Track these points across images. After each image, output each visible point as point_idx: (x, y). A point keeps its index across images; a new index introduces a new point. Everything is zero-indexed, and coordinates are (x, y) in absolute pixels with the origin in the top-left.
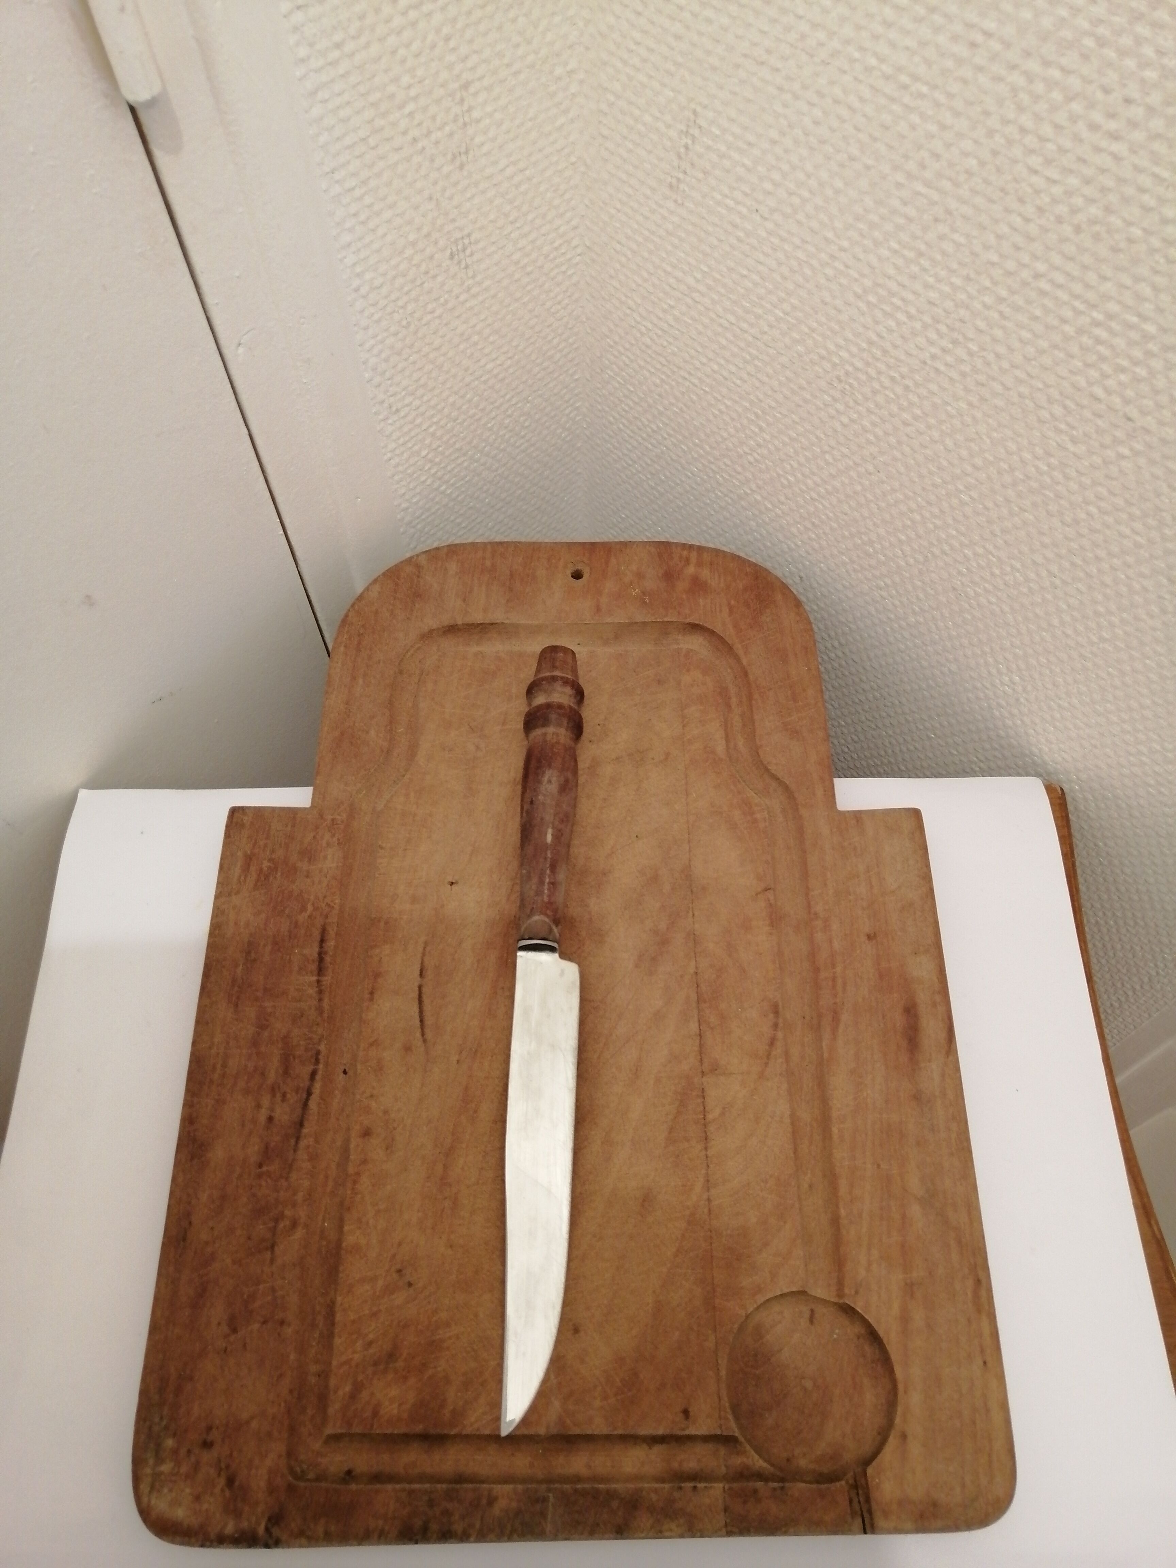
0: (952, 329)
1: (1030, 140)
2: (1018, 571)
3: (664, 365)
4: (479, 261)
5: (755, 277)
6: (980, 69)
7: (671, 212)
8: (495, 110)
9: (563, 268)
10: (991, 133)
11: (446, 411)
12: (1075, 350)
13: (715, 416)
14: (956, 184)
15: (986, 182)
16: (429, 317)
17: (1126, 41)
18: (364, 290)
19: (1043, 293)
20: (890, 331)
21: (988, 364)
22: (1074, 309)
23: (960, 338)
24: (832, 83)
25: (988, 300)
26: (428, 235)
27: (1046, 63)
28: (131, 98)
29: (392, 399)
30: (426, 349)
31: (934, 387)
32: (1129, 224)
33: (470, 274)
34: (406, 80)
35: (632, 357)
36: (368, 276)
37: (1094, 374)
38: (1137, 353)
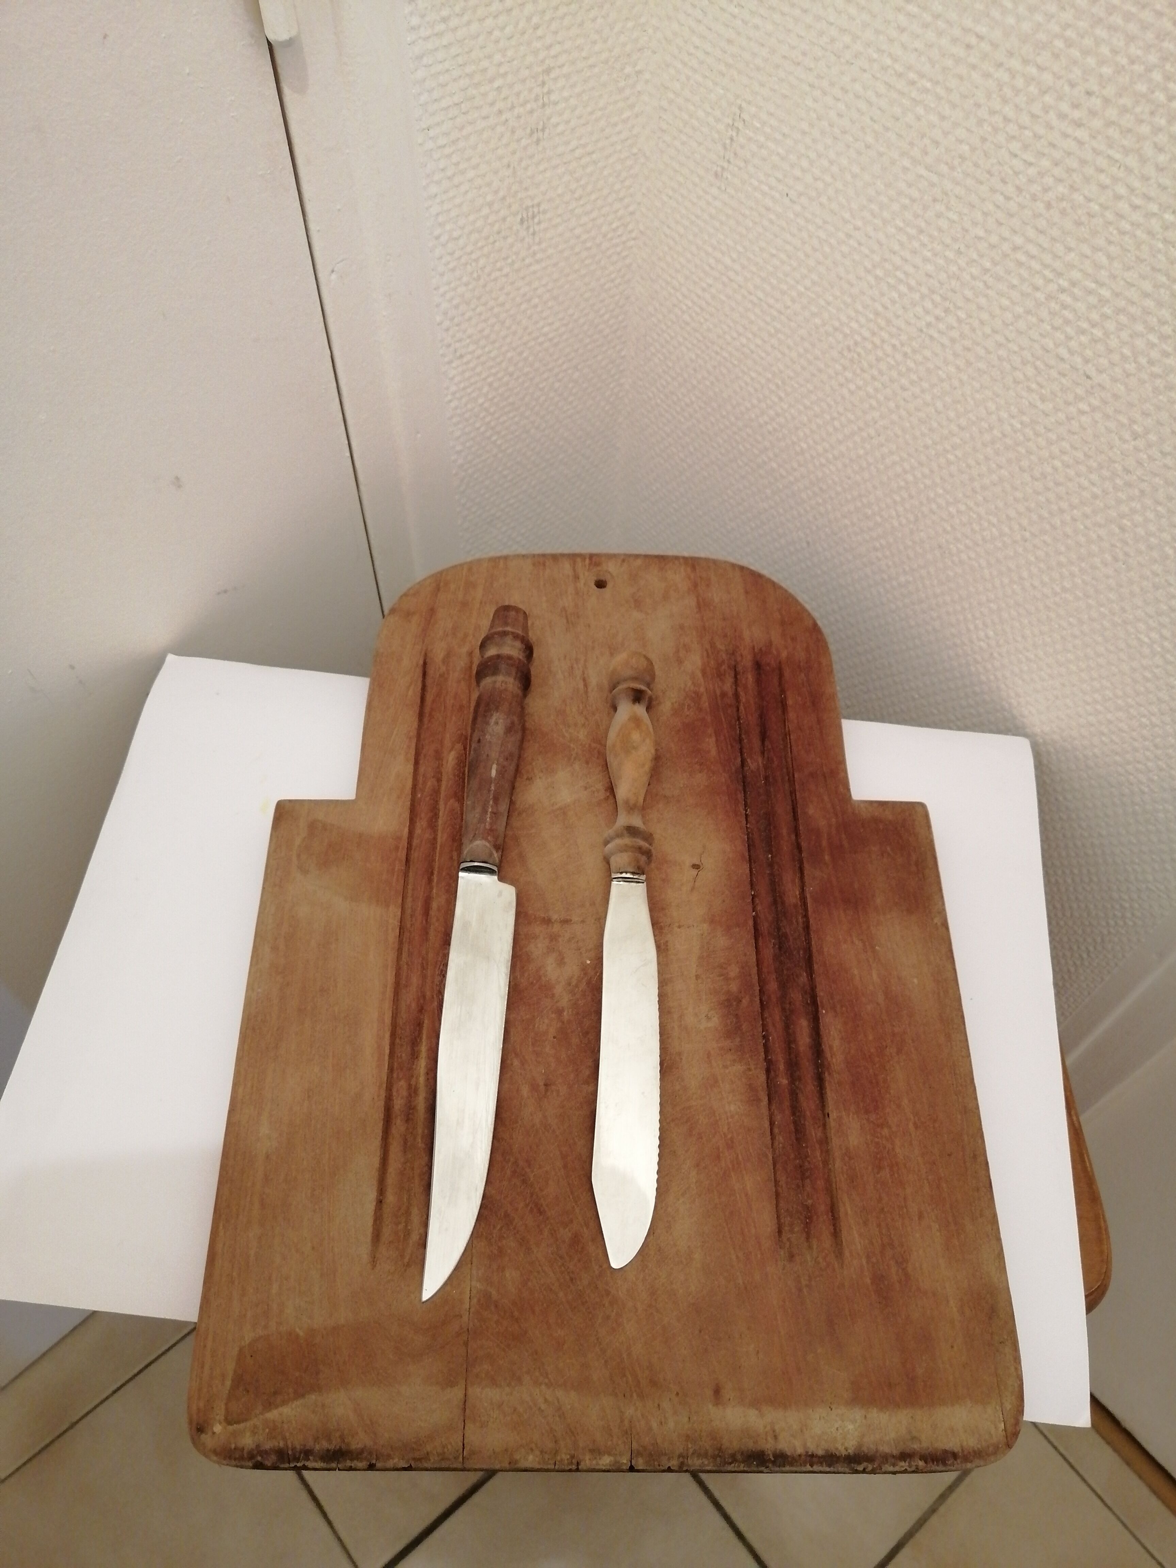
0: (945, 299)
1: (1012, 129)
2: (994, 525)
3: (699, 341)
4: (546, 230)
5: (783, 256)
6: (974, 67)
7: (715, 198)
8: (571, 96)
9: (618, 249)
10: (980, 122)
11: (504, 365)
12: (1044, 313)
13: (741, 388)
14: (952, 168)
15: (976, 165)
16: (498, 274)
17: (1088, 42)
18: (443, 239)
19: (1020, 264)
20: (893, 302)
21: (973, 330)
22: (1045, 277)
23: (951, 307)
24: (854, 80)
25: (975, 271)
26: (504, 198)
27: (1026, 62)
28: (271, 38)
29: (458, 345)
30: (492, 303)
31: (927, 353)
32: (1089, 200)
33: (537, 239)
34: (498, 57)
35: (673, 334)
36: (448, 227)
37: (1059, 336)
38: (1095, 316)
